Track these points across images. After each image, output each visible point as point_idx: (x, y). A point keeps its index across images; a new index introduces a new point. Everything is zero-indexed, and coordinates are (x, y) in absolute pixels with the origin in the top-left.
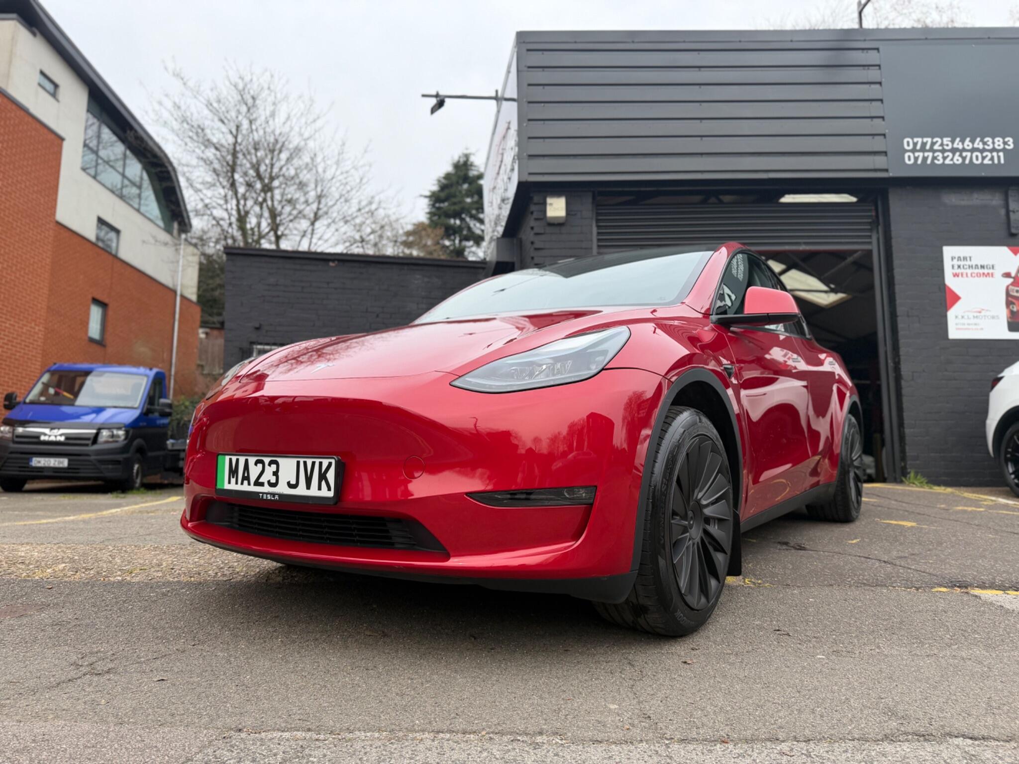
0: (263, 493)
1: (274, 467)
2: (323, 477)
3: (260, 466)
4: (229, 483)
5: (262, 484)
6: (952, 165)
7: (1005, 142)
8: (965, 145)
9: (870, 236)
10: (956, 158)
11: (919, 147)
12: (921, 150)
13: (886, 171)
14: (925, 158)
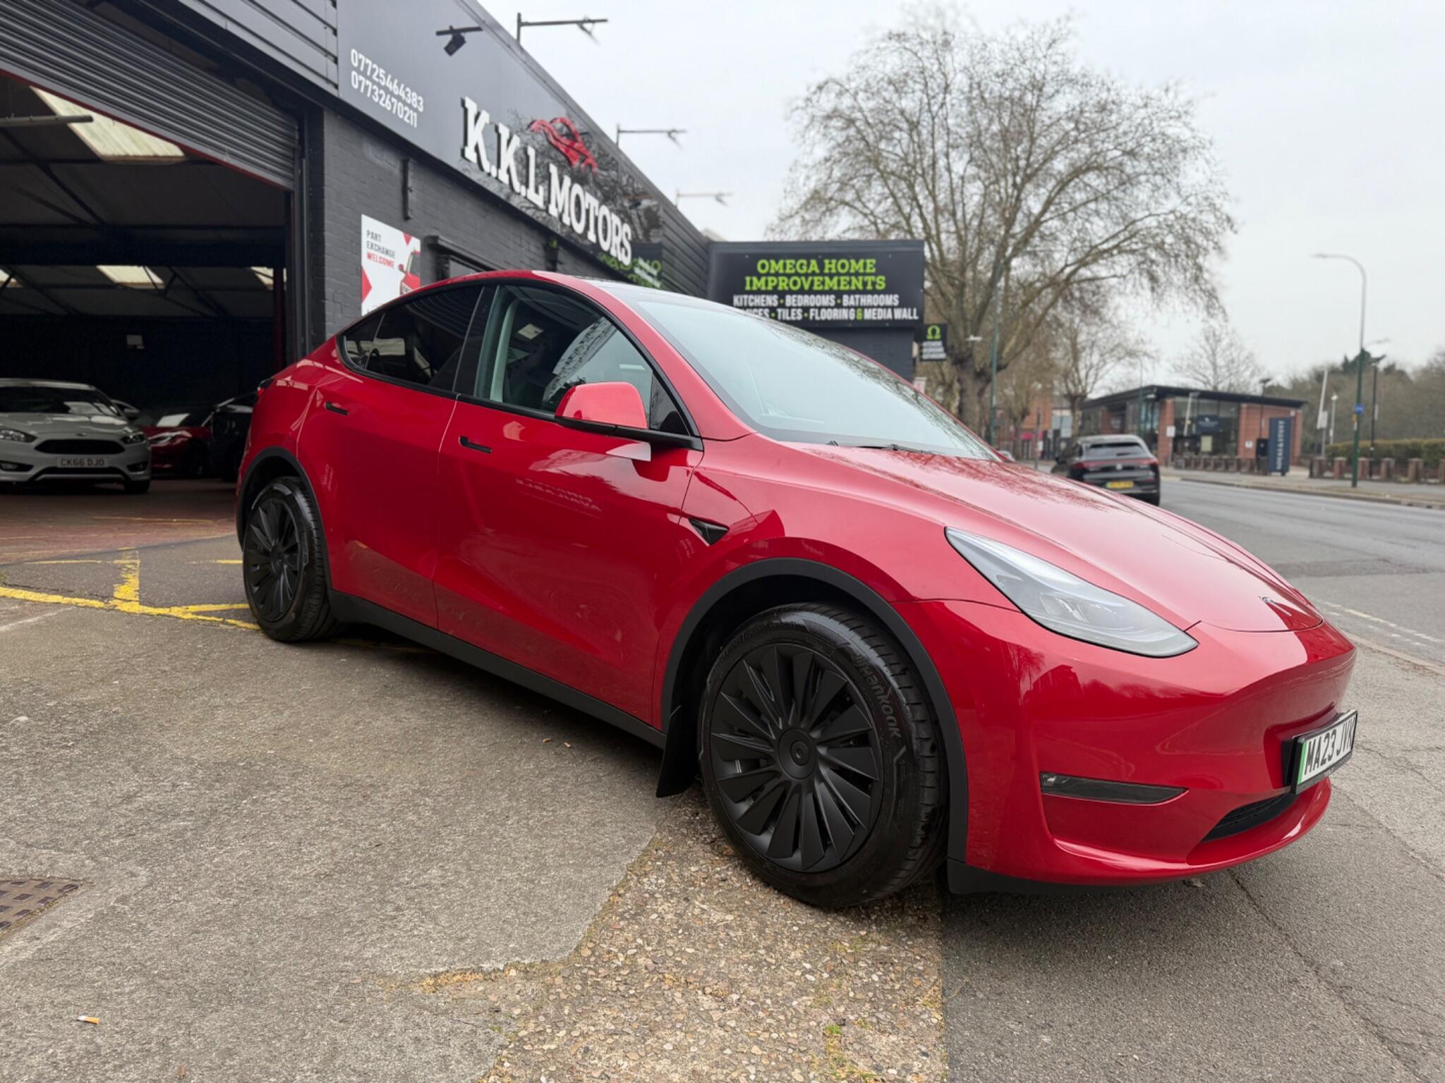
0: (1325, 771)
6: (385, 109)
7: (419, 101)
8: (393, 87)
9: (292, 170)
10: (387, 102)
11: (362, 69)
12: (364, 74)
13: (336, 87)
14: (366, 87)
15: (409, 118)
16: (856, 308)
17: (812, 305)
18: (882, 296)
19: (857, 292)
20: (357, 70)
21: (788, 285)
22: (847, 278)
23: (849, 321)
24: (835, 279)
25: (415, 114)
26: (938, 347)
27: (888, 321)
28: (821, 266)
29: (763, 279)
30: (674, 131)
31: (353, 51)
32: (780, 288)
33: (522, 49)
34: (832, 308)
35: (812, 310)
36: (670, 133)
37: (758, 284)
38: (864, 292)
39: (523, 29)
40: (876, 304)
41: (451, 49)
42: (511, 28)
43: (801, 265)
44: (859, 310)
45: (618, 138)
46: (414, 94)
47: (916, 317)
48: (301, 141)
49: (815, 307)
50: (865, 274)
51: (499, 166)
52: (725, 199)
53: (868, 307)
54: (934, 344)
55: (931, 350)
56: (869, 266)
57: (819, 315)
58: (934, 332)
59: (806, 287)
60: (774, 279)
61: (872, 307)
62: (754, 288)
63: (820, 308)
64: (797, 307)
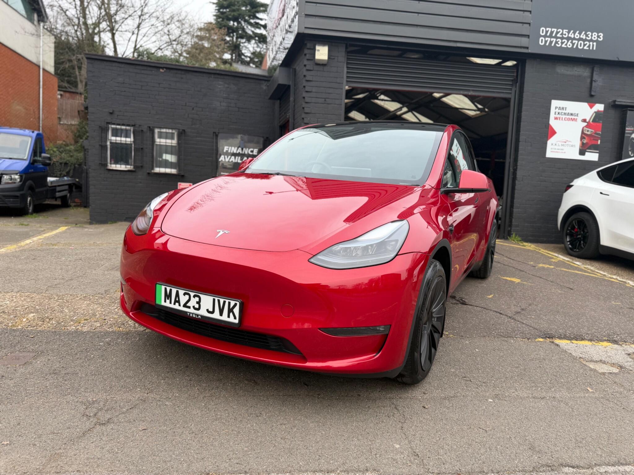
0: (190, 313)
1: (197, 299)
2: (231, 310)
3: (187, 297)
4: (165, 301)
5: (189, 307)
6: (566, 48)
7: (599, 36)
8: (576, 35)
9: (512, 89)
10: (569, 44)
11: (548, 34)
12: (550, 36)
13: (527, 48)
14: (551, 42)
15: (589, 46)
20: (545, 36)
25: (595, 43)
31: (542, 29)
46: (595, 33)
48: (517, 76)
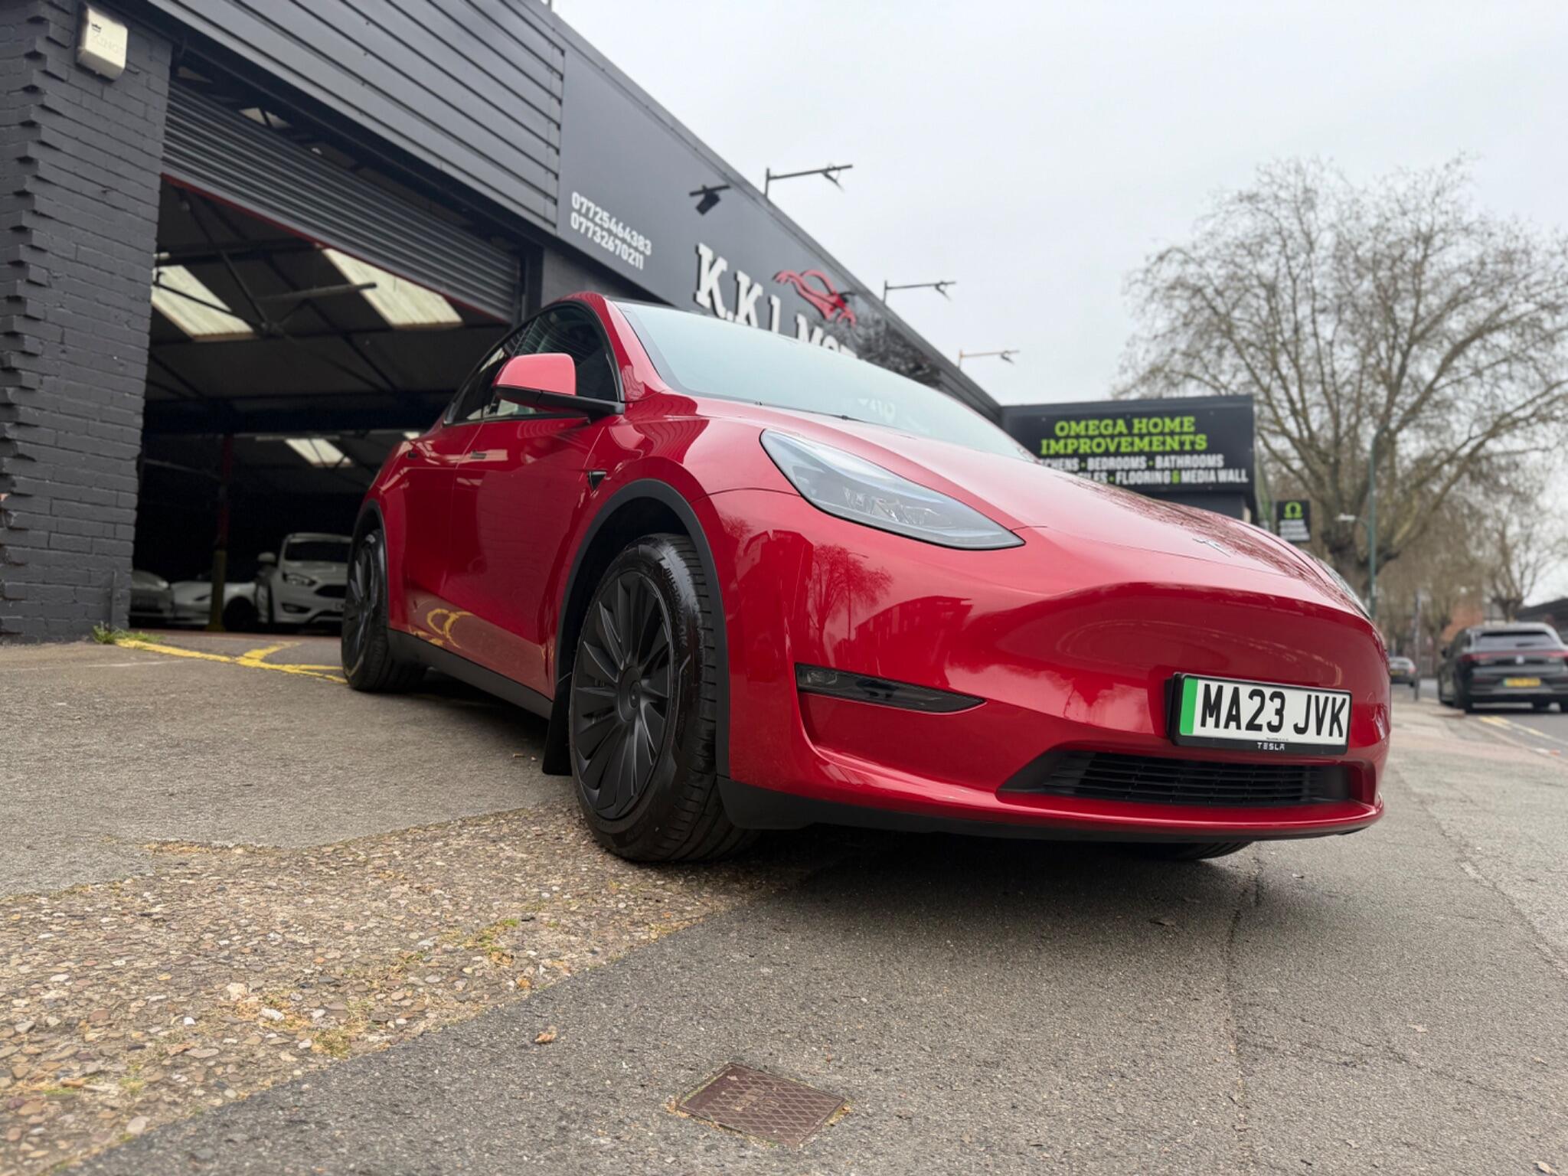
0: (1263, 742)
1: (1277, 702)
2: (1335, 718)
3: (1257, 700)
4: (1203, 724)
5: (1259, 728)
6: (607, 250)
7: (646, 245)
8: (618, 230)
9: (511, 305)
10: (610, 243)
11: (584, 210)
12: (586, 216)
13: (554, 226)
14: (587, 229)
15: (634, 260)
16: (1171, 470)
17: (1119, 467)
18: (1203, 457)
19: (1173, 452)
20: (579, 212)
21: (1091, 448)
22: (1161, 438)
23: (1163, 484)
24: (1146, 440)
25: (641, 257)
26: (1298, 526)
27: (1212, 484)
28: (1129, 425)
29: (1062, 442)
30: (942, 283)
31: (575, 195)
32: (1081, 451)
33: (769, 203)
34: (1143, 471)
35: (1118, 475)
36: (937, 286)
37: (1055, 447)
38: (1181, 452)
39: (772, 183)
40: (1195, 466)
41: (703, 208)
42: (759, 184)
43: (1106, 427)
44: (1175, 473)
45: (885, 294)
46: (641, 238)
47: (1244, 479)
48: (522, 279)
49: (1123, 470)
50: (1181, 433)
51: (736, 312)
52: (1012, 357)
53: (1186, 469)
54: (1293, 523)
55: (1291, 530)
56: (1186, 424)
57: (1127, 478)
58: (1293, 510)
59: (1112, 448)
60: (1075, 441)
61: (1191, 469)
62: (1052, 452)
63: (1128, 471)
64: (1101, 471)
